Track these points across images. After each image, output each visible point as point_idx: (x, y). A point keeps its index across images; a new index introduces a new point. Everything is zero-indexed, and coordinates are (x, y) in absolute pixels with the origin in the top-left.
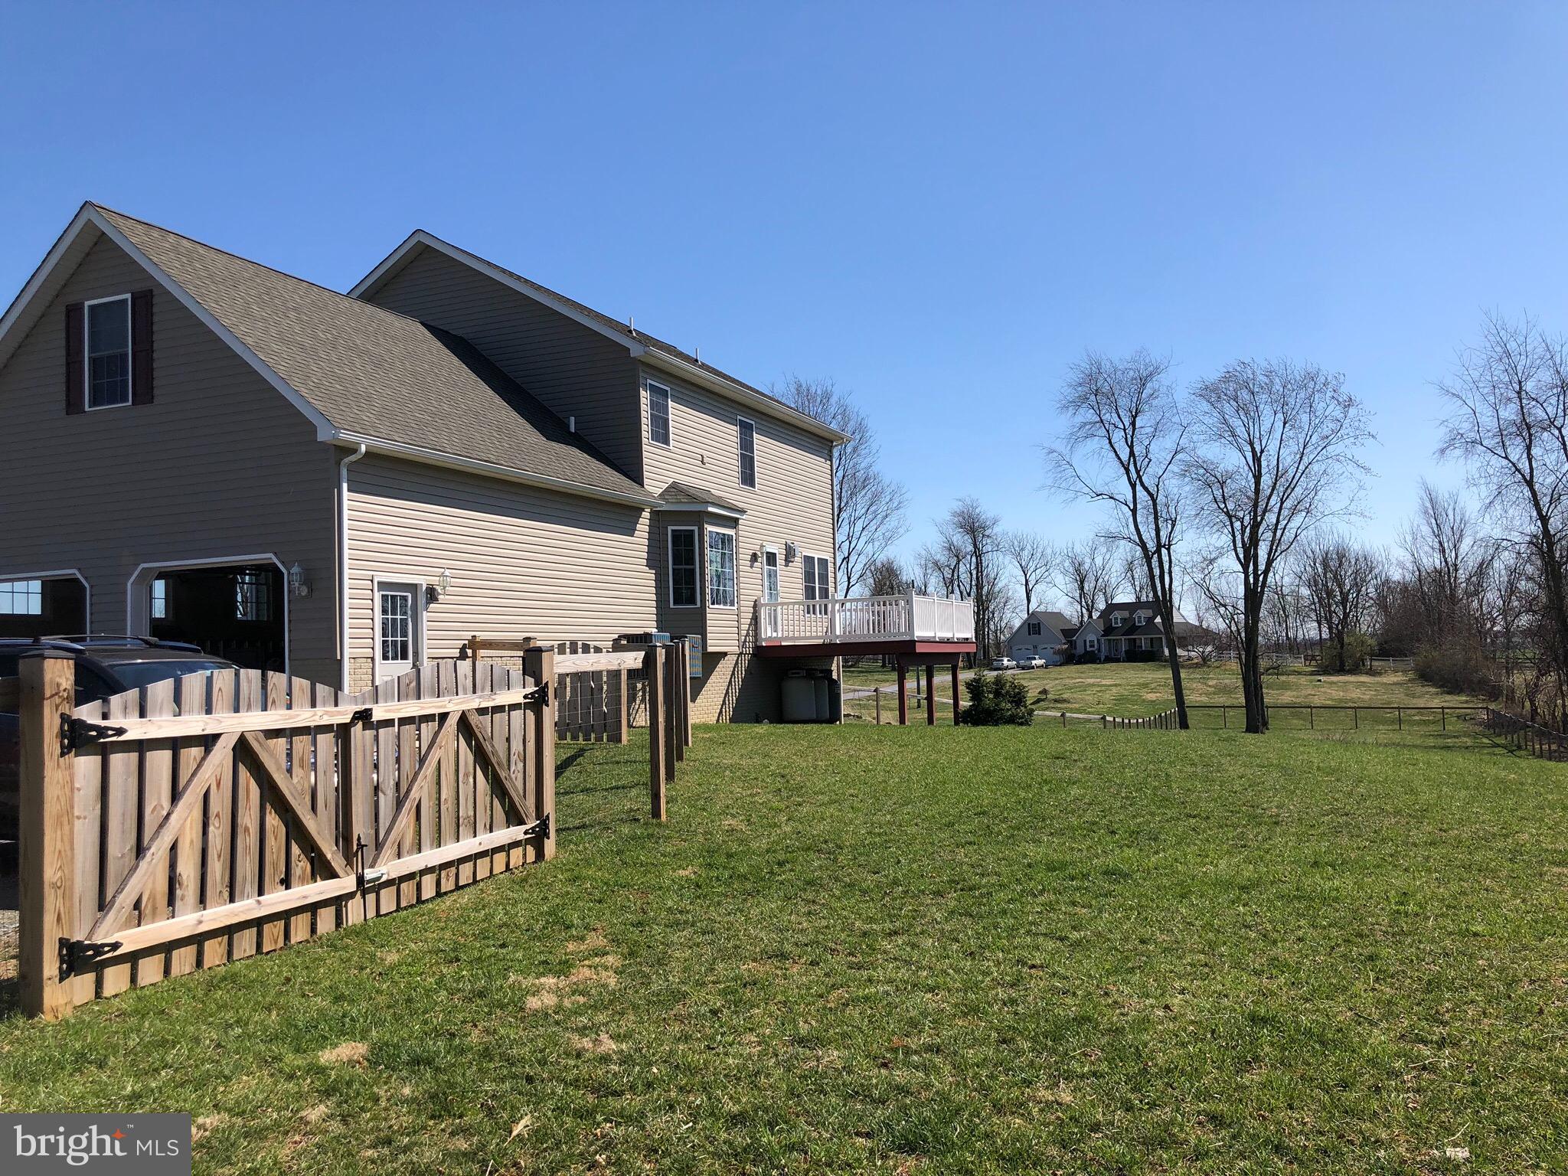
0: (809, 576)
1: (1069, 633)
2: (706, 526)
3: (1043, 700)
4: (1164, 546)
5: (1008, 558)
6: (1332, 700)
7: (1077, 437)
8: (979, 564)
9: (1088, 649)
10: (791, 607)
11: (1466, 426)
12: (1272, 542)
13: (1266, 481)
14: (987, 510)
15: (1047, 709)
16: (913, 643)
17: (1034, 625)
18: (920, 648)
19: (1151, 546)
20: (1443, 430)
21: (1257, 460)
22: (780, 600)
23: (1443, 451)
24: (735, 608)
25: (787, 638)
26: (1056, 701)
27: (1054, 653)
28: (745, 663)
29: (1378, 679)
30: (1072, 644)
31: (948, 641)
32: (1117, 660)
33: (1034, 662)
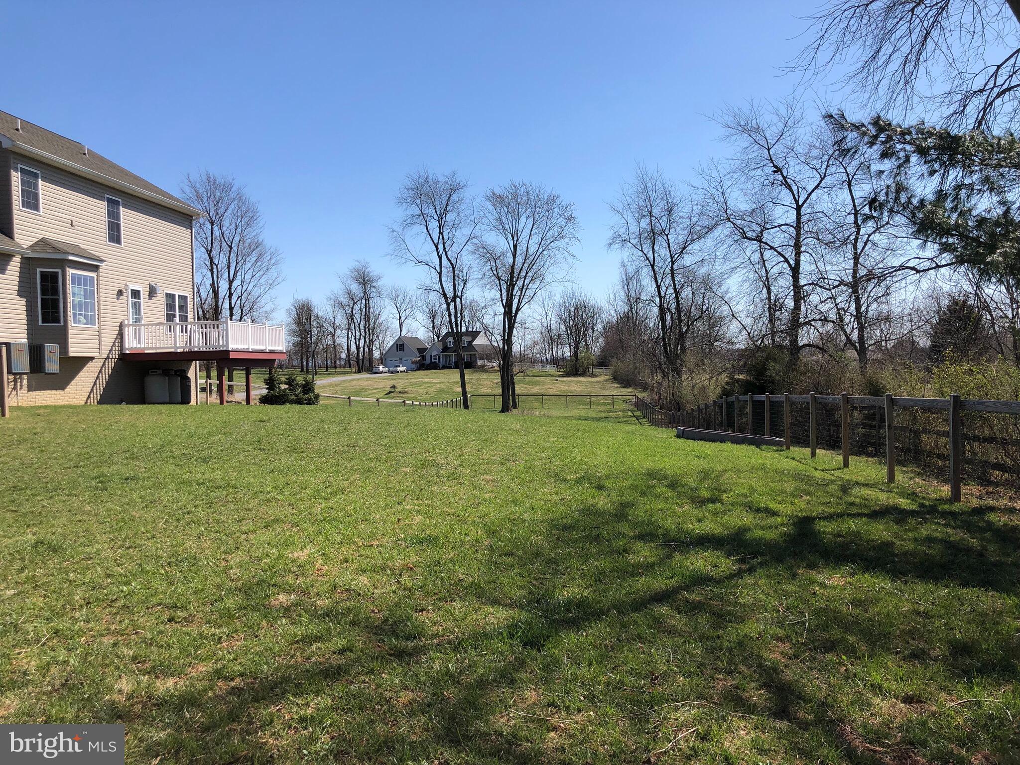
0: (170, 306)
1: (422, 351)
2: (68, 269)
3: (393, 392)
4: (458, 297)
5: (387, 301)
6: (560, 391)
7: (407, 224)
8: (367, 306)
9: (433, 360)
10: (150, 327)
11: (623, 230)
12: (520, 296)
13: (519, 260)
14: (374, 269)
15: (393, 398)
16: (228, 352)
17: (400, 346)
18: (232, 356)
19: (450, 295)
20: (613, 232)
21: (515, 247)
22: (143, 322)
23: (610, 244)
24: (96, 326)
25: (148, 348)
26: (400, 392)
27: (412, 363)
28: (111, 364)
29: (593, 380)
30: (423, 357)
31: (262, 352)
32: (450, 368)
33: (399, 369)
